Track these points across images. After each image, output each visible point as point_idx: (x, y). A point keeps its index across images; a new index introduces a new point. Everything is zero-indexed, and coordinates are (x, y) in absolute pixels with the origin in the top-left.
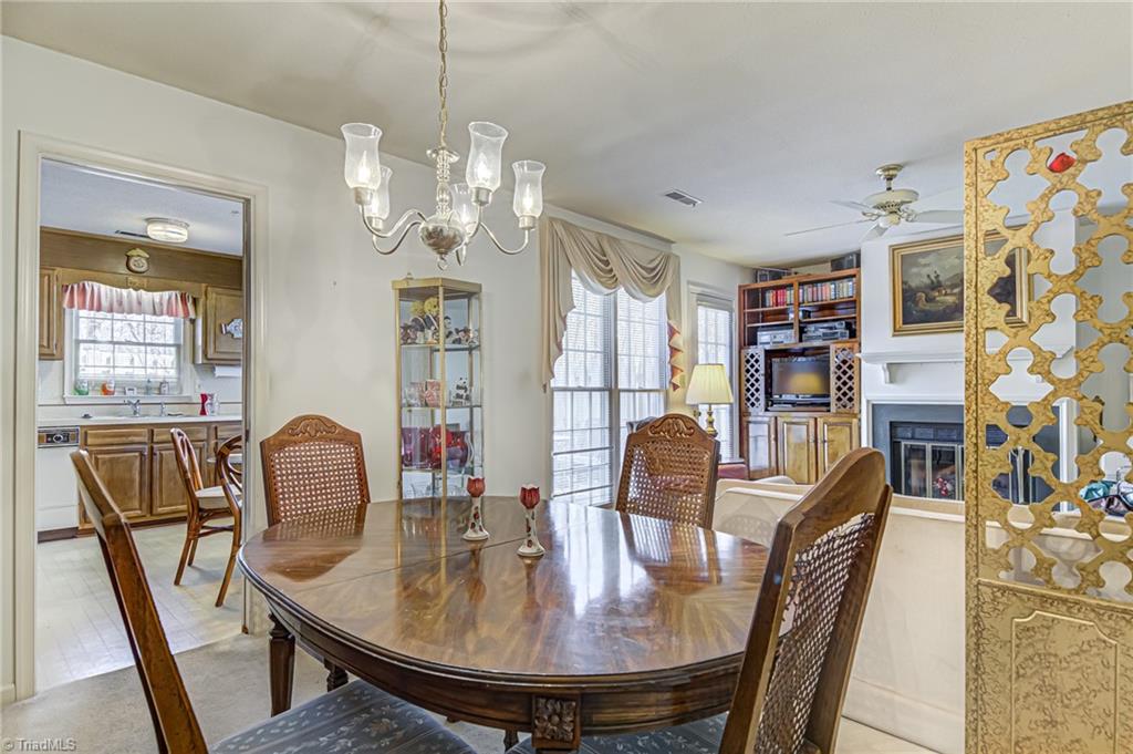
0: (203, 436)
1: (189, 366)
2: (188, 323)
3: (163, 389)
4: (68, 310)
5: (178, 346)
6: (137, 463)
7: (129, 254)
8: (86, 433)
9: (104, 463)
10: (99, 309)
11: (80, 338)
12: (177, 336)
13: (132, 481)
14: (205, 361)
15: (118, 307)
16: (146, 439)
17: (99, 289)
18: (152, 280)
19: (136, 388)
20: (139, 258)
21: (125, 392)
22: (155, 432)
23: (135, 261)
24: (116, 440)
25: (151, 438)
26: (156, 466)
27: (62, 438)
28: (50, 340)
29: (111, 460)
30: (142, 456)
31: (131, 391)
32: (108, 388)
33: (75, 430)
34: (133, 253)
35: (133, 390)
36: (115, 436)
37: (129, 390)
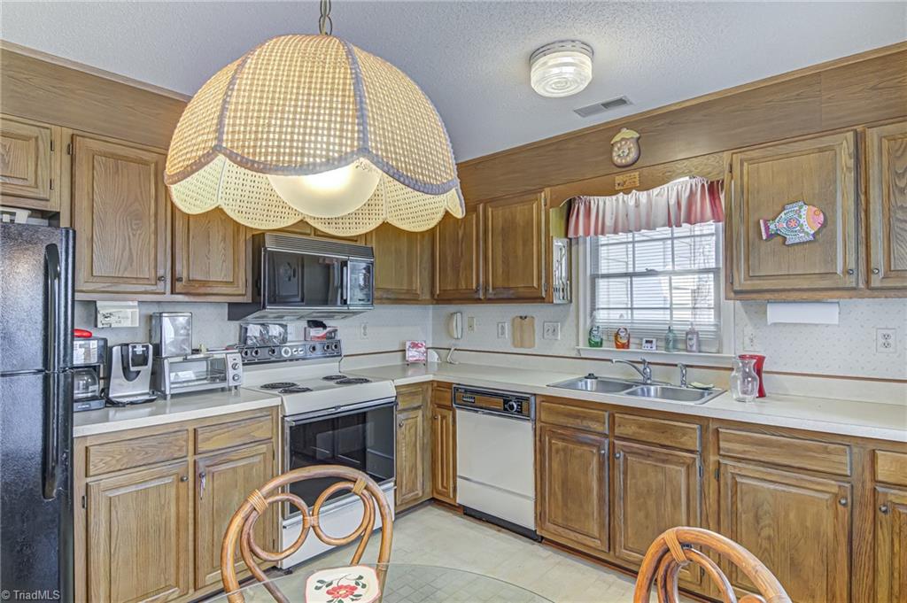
3: (689, 343)
5: (715, 271)
6: (595, 464)
7: (612, 142)
11: (600, 271)
13: (589, 490)
16: (605, 429)
18: (644, 173)
19: (654, 340)
20: (623, 143)
21: (641, 345)
22: (616, 419)
23: (619, 149)
24: (570, 422)
25: (612, 428)
26: (619, 478)
27: (515, 406)
28: (539, 278)
29: (565, 450)
30: (600, 454)
31: (649, 345)
32: (619, 339)
33: (527, 399)
34: (617, 138)
35: (651, 342)
36: (569, 415)
37: (647, 342)
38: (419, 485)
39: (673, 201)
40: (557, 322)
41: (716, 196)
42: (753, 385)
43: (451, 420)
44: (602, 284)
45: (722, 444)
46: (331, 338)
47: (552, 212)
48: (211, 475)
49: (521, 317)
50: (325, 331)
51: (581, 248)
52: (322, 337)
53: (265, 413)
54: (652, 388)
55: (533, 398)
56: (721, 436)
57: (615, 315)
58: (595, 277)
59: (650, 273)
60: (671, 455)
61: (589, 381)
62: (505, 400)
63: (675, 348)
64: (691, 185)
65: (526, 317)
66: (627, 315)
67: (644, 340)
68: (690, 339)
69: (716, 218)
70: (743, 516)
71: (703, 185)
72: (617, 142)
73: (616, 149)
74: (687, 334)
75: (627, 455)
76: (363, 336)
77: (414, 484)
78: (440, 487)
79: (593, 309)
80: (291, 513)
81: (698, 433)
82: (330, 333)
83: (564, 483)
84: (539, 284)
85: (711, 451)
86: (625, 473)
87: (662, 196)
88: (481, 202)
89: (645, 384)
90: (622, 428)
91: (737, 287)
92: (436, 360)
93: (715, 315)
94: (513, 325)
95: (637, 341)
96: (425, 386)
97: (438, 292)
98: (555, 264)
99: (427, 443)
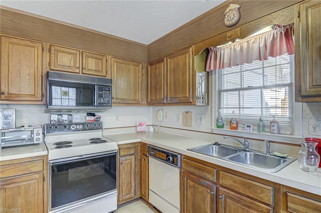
7: (224, 14)
19: (252, 126)
20: (230, 12)
21: (244, 128)
22: (221, 175)
23: (228, 16)
24: (196, 172)
25: (218, 179)
26: (222, 210)
27: (171, 159)
28: (189, 92)
29: (194, 186)
30: (211, 194)
31: (249, 128)
32: (232, 124)
33: (176, 156)
34: (227, 10)
36: (196, 168)
37: (247, 126)
38: (133, 191)
39: (262, 45)
40: (202, 115)
41: (290, 38)
42: (315, 161)
43: (147, 162)
44: (224, 95)
45: (290, 205)
46: (98, 121)
47: (196, 58)
48: (4, 189)
49: (186, 112)
50: (94, 118)
51: (213, 76)
52: (93, 120)
53: (39, 159)
54: (248, 153)
55: (179, 156)
56: (288, 198)
57: (230, 111)
58: (220, 92)
59: (249, 88)
60: (253, 204)
61: (214, 146)
62: (167, 155)
63: (263, 130)
64: (274, 34)
65: (188, 112)
66: (237, 111)
67: (246, 125)
68: (273, 126)
69: (290, 52)
71: (281, 32)
72: (227, 13)
73: (226, 17)
74: (271, 123)
75: (226, 197)
76: (116, 120)
77: (130, 191)
78: (143, 193)
79: (219, 108)
80: (52, 208)
81: (272, 193)
82: (97, 118)
83: (194, 205)
84: (189, 96)
85: (281, 207)
86: (225, 208)
87: (256, 43)
88: (165, 56)
89: (245, 151)
90: (224, 180)
91: (304, 93)
92: (152, 131)
93: (289, 112)
94: (183, 116)
95: (242, 126)
96: (137, 144)
97: (149, 101)
98: (197, 85)
99: (138, 171)
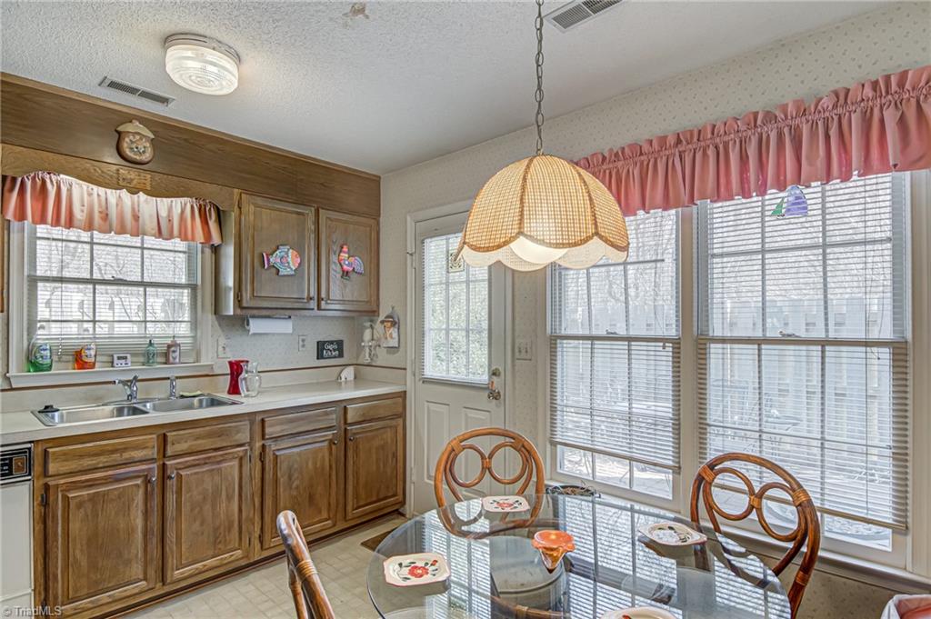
0: (244, 436)
1: (210, 317)
2: (208, 251)
3: (172, 355)
4: (15, 225)
5: (193, 288)
6: (139, 497)
7: (119, 129)
8: (46, 453)
9: (80, 505)
10: (70, 224)
11: (39, 273)
12: (191, 272)
13: (130, 531)
14: (239, 312)
15: (102, 222)
16: (153, 453)
17: (70, 191)
18: (157, 177)
19: (128, 356)
21: (112, 362)
22: (169, 438)
25: (162, 449)
26: (171, 498)
31: (123, 361)
32: (84, 358)
33: (25, 452)
35: (126, 358)
37: (119, 358)
45: (267, 430)
60: (226, 454)
63: (155, 362)
66: (87, 329)
67: (115, 356)
68: (172, 352)
70: (282, 480)
71: (192, 207)
73: (127, 139)
74: (168, 347)
75: (181, 471)
79: (32, 322)
81: (249, 427)
85: (258, 438)
90: (176, 446)
91: (244, 304)
93: (191, 328)
95: (105, 359)
